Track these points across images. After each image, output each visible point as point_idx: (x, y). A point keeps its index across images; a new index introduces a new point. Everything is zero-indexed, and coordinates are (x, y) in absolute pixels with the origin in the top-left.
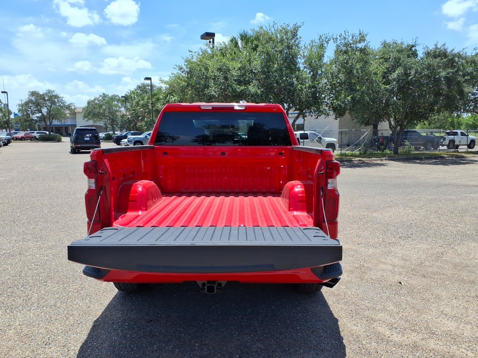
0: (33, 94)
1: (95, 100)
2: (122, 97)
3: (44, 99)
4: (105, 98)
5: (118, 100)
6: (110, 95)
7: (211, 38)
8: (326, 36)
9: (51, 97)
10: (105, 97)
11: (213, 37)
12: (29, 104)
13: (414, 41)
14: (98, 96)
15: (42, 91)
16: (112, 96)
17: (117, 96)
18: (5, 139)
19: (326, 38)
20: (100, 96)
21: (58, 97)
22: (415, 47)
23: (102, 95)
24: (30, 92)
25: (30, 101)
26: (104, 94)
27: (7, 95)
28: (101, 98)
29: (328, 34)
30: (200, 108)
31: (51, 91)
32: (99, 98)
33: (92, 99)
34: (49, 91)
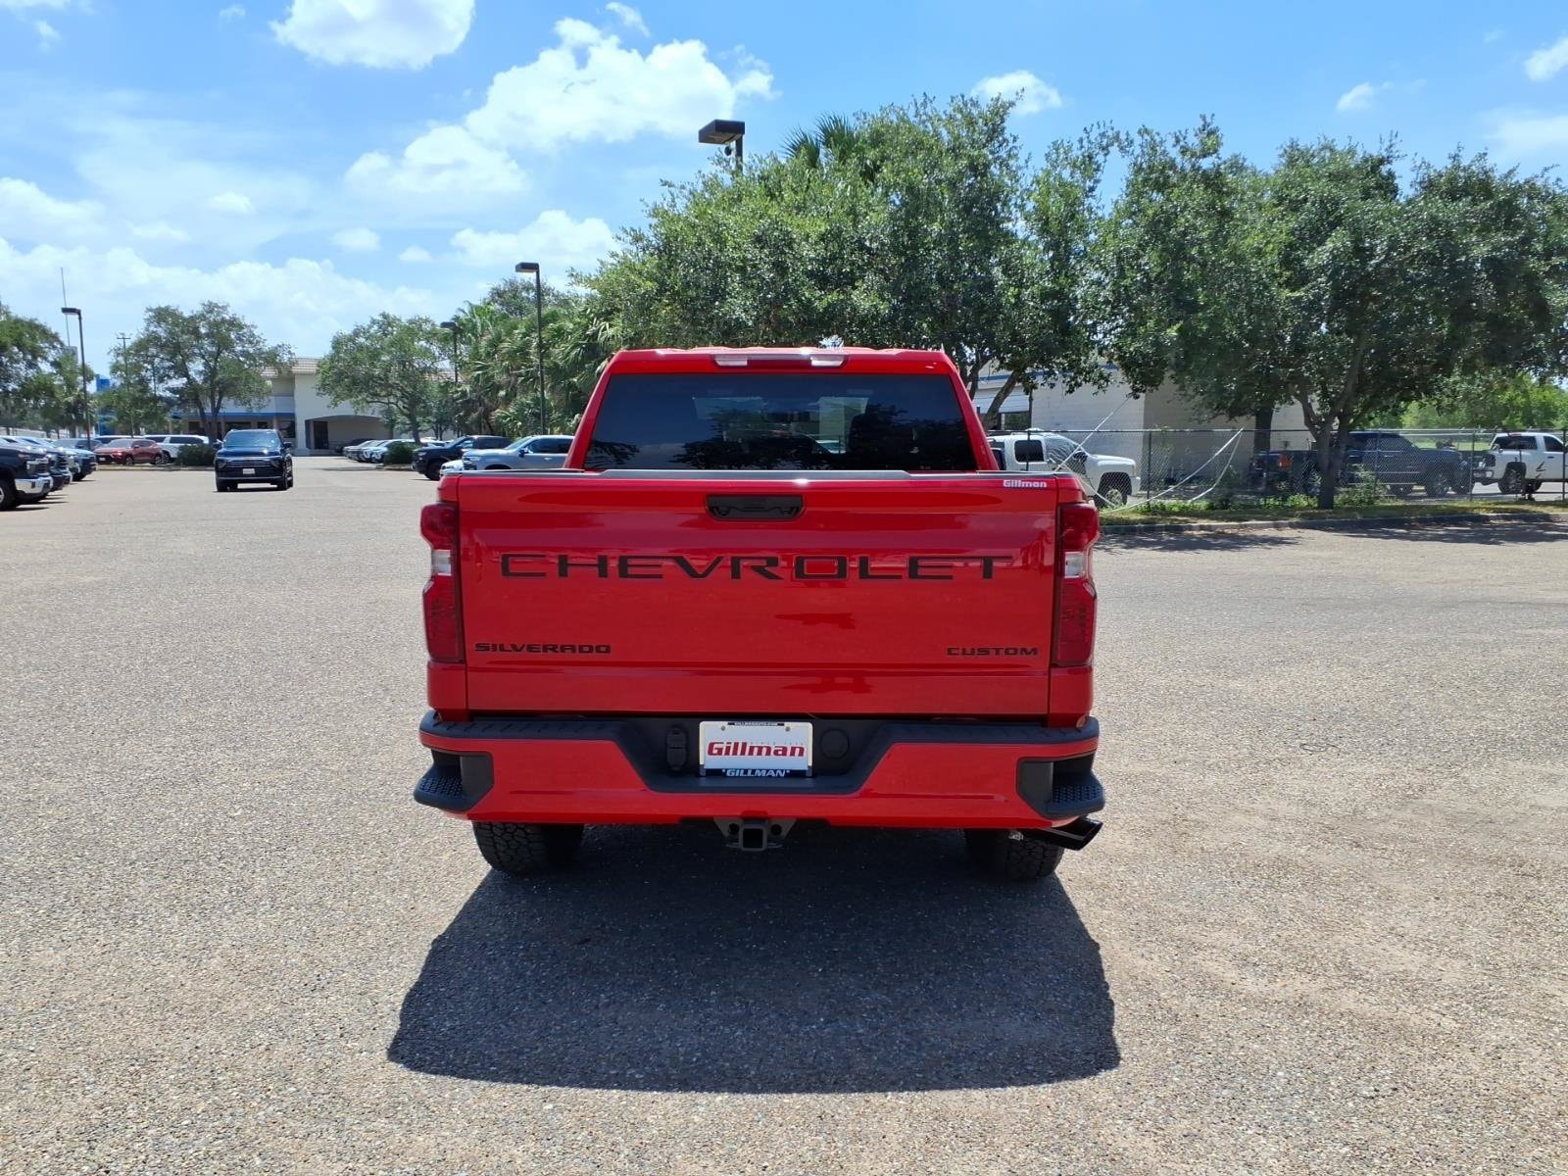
0: (161, 315)
1: (356, 334)
2: (444, 325)
3: (196, 332)
4: (390, 329)
5: (431, 336)
6: (404, 320)
7: (731, 139)
8: (1102, 130)
9: (216, 325)
10: (389, 324)
11: (738, 136)
12: (147, 349)
13: (1387, 144)
14: (366, 323)
15: (188, 308)
16: (411, 322)
17: (427, 321)
18: (76, 461)
19: (1103, 135)
20: (374, 322)
21: (241, 327)
22: (1390, 162)
23: (380, 318)
24: (151, 310)
25: (151, 340)
26: (385, 316)
27: (80, 318)
28: (376, 327)
29: (1108, 124)
30: (715, 363)
31: (216, 306)
32: (370, 327)
33: (348, 331)
34: (211, 308)
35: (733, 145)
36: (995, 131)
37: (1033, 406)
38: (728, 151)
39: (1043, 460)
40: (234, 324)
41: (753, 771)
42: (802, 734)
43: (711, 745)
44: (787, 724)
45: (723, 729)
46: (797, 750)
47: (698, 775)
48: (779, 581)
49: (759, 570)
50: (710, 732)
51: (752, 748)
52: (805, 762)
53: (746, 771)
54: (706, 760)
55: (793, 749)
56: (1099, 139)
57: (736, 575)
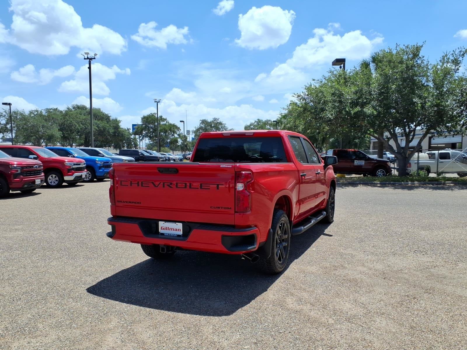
0: (203, 122)
1: (251, 125)
2: (274, 121)
3: (211, 126)
4: (260, 123)
5: (270, 125)
6: (264, 120)
8: (460, 50)
9: (216, 124)
10: (260, 122)
11: (344, 63)
12: (199, 131)
14: (253, 122)
15: (210, 119)
16: (265, 121)
17: (270, 121)
18: (178, 159)
19: (461, 52)
20: (255, 122)
21: (222, 124)
23: (257, 120)
24: (201, 120)
25: (201, 128)
26: (258, 120)
27: (184, 123)
28: (256, 123)
29: (462, 48)
31: (216, 119)
32: (255, 123)
33: (249, 124)
34: (215, 119)
35: (342, 65)
36: (416, 54)
37: (463, 140)
38: (341, 67)
39: (450, 159)
40: (220, 123)
41: (170, 234)
42: (180, 226)
43: (162, 227)
44: (177, 223)
45: (164, 223)
46: (179, 230)
47: (159, 234)
48: (172, 188)
49: (168, 185)
50: (161, 224)
51: (170, 229)
52: (181, 233)
53: (168, 234)
54: (160, 231)
55: (178, 229)
56: (459, 53)
57: (164, 187)
